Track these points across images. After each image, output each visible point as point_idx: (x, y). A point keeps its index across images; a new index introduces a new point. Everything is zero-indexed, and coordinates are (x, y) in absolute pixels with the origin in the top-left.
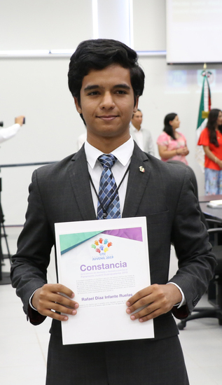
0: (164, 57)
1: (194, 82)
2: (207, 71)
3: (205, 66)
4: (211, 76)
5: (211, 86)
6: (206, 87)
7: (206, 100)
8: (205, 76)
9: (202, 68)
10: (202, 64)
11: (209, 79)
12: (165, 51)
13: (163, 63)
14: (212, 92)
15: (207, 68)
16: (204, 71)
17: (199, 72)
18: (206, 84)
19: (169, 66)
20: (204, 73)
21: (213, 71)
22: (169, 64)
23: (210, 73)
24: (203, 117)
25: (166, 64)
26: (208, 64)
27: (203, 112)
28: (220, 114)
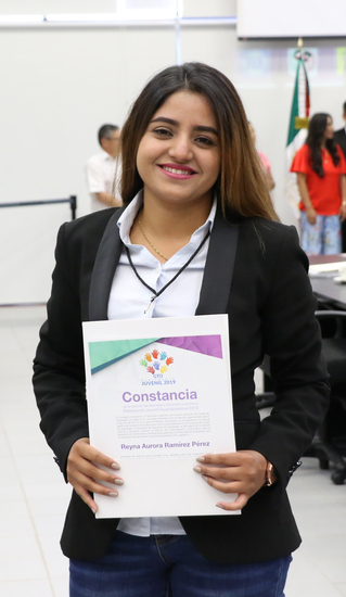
0: (234, 27)
1: (282, 68)
2: (303, 51)
3: (300, 43)
4: (310, 60)
5: (311, 76)
6: (302, 78)
7: (302, 99)
8: (300, 59)
9: (296, 46)
10: (292, 40)
11: (306, 64)
12: (235, 17)
13: (231, 36)
14: (311, 85)
15: (304, 46)
16: (298, 51)
17: (291, 52)
18: (301, 71)
19: (242, 43)
20: (298, 55)
21: (314, 51)
22: (241, 39)
23: (309, 54)
24: (297, 127)
25: (235, 40)
26: (306, 39)
27: (296, 119)
28: (329, 120)
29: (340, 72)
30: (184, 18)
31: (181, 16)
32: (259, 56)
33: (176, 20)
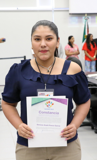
0: (68, 11)
1: (81, 22)
2: (87, 17)
3: (86, 15)
4: (89, 19)
6: (86, 24)
7: (86, 30)
9: (85, 16)
10: (84, 14)
11: (88, 21)
12: (68, 8)
13: (67, 13)
14: (89, 26)
15: (87, 16)
16: (85, 17)
17: (84, 17)
18: (86, 23)
20: (86, 18)
21: (90, 17)
22: (70, 14)
23: (88, 18)
26: (88, 14)
27: (85, 35)
31: (54, 8)
33: (53, 9)
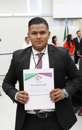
0: (52, 16)
1: (62, 25)
2: (67, 21)
3: (66, 19)
4: (68, 23)
5: (68, 26)
6: (67, 27)
7: (67, 31)
8: (66, 23)
9: (65, 20)
11: (68, 24)
12: (52, 14)
14: (68, 28)
15: (67, 20)
16: (66, 21)
17: (64, 21)
18: (66, 26)
19: (54, 20)
21: (69, 21)
22: (54, 19)
23: (68, 22)
24: (66, 37)
25: (53, 19)
26: (67, 19)
27: (66, 35)
28: (71, 36)
29: (75, 25)
30: (42, 14)
32: (58, 22)
33: (40, 15)
